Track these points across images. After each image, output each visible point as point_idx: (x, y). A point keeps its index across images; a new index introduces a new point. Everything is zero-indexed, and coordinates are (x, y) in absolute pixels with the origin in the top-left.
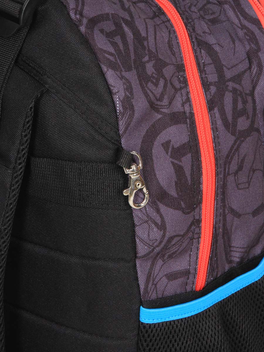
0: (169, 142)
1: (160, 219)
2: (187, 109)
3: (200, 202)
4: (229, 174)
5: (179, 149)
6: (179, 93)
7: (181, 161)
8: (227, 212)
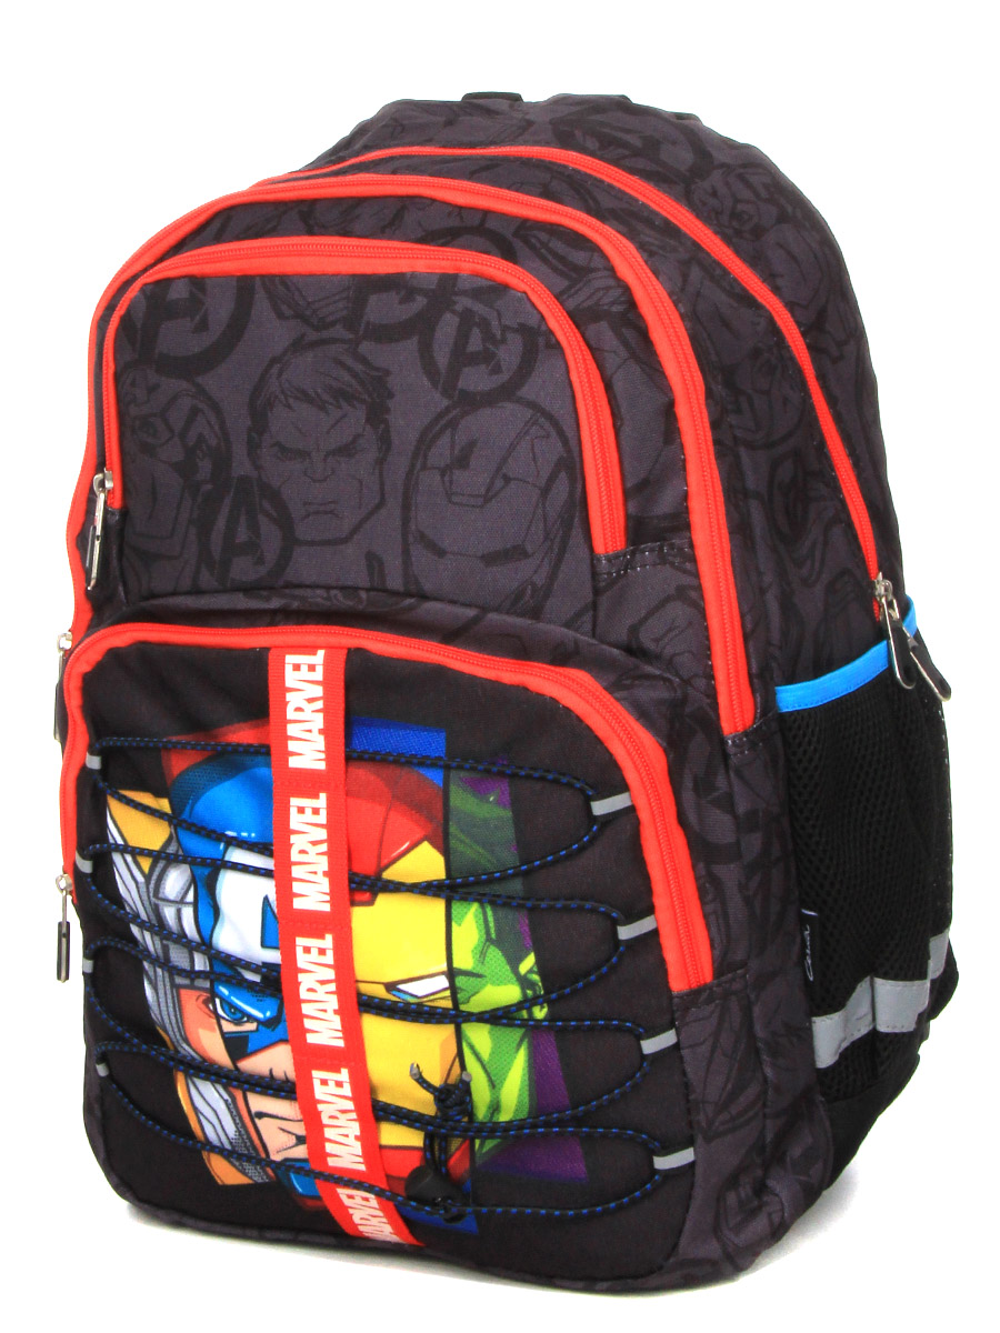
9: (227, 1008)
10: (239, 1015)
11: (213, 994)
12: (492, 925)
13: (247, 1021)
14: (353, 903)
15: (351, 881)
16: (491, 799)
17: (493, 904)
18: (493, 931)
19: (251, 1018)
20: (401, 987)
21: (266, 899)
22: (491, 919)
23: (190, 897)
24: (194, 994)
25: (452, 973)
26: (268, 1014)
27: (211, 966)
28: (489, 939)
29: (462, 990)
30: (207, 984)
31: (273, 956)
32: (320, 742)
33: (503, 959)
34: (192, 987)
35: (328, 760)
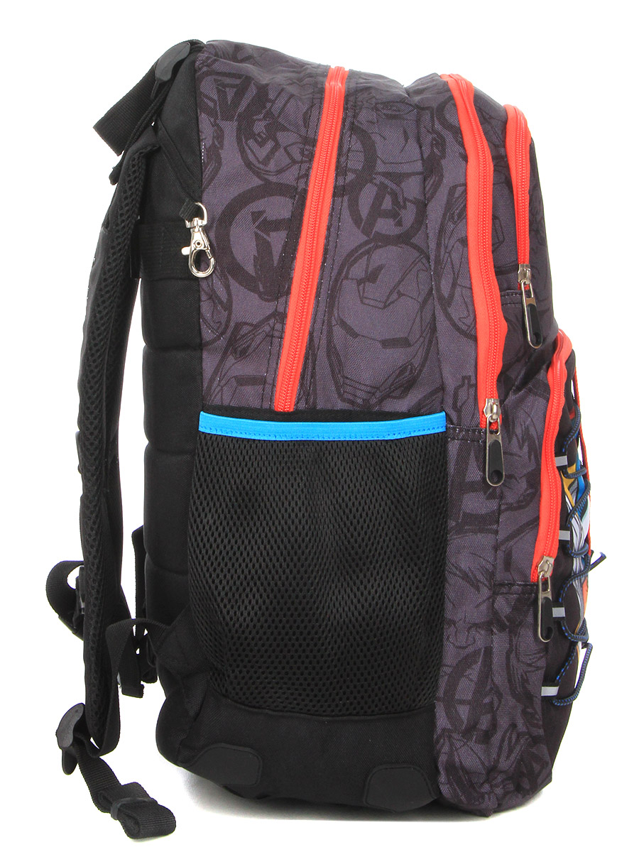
0: (261, 213)
1: (227, 297)
2: (301, 186)
3: (288, 292)
4: (346, 277)
5: (271, 223)
6: (297, 166)
7: (269, 235)
8: (334, 322)
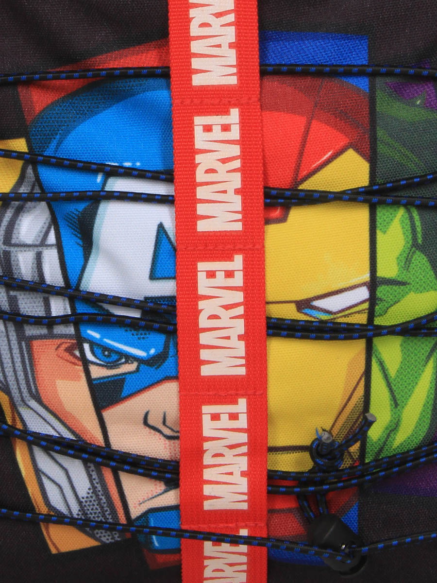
9: (98, 351)
10: (114, 357)
11: (80, 340)
12: (419, 229)
13: (126, 362)
14: (268, 222)
15: (267, 195)
16: (418, 103)
17: (420, 207)
18: (419, 235)
19: (129, 358)
20: (316, 303)
21: (161, 227)
22: (418, 223)
23: (52, 238)
24: (52, 344)
25: (374, 283)
26: (152, 351)
27: (73, 308)
28: (415, 245)
29: (381, 300)
30: (71, 330)
31: (166, 288)
32: (231, 56)
33: (428, 264)
34: (51, 336)
35: (240, 74)
